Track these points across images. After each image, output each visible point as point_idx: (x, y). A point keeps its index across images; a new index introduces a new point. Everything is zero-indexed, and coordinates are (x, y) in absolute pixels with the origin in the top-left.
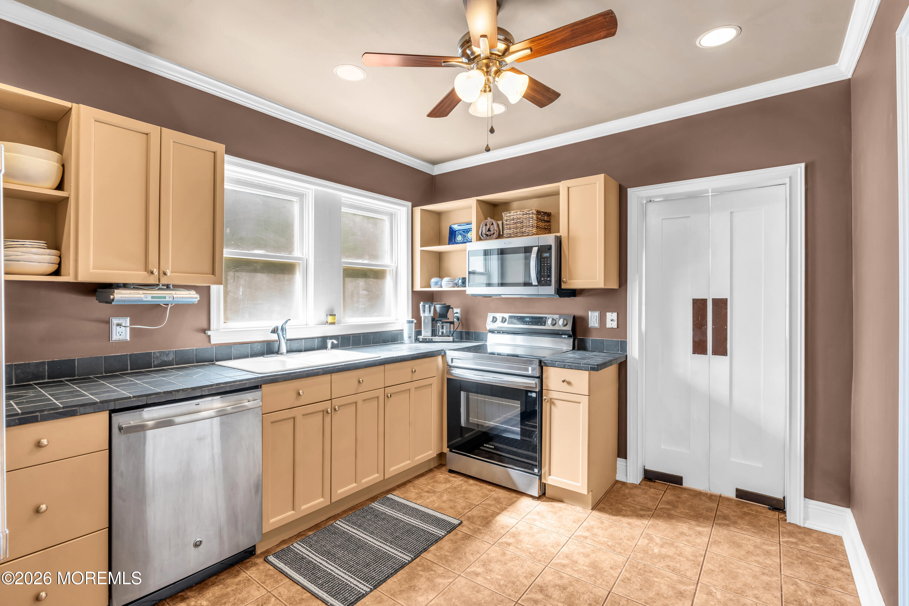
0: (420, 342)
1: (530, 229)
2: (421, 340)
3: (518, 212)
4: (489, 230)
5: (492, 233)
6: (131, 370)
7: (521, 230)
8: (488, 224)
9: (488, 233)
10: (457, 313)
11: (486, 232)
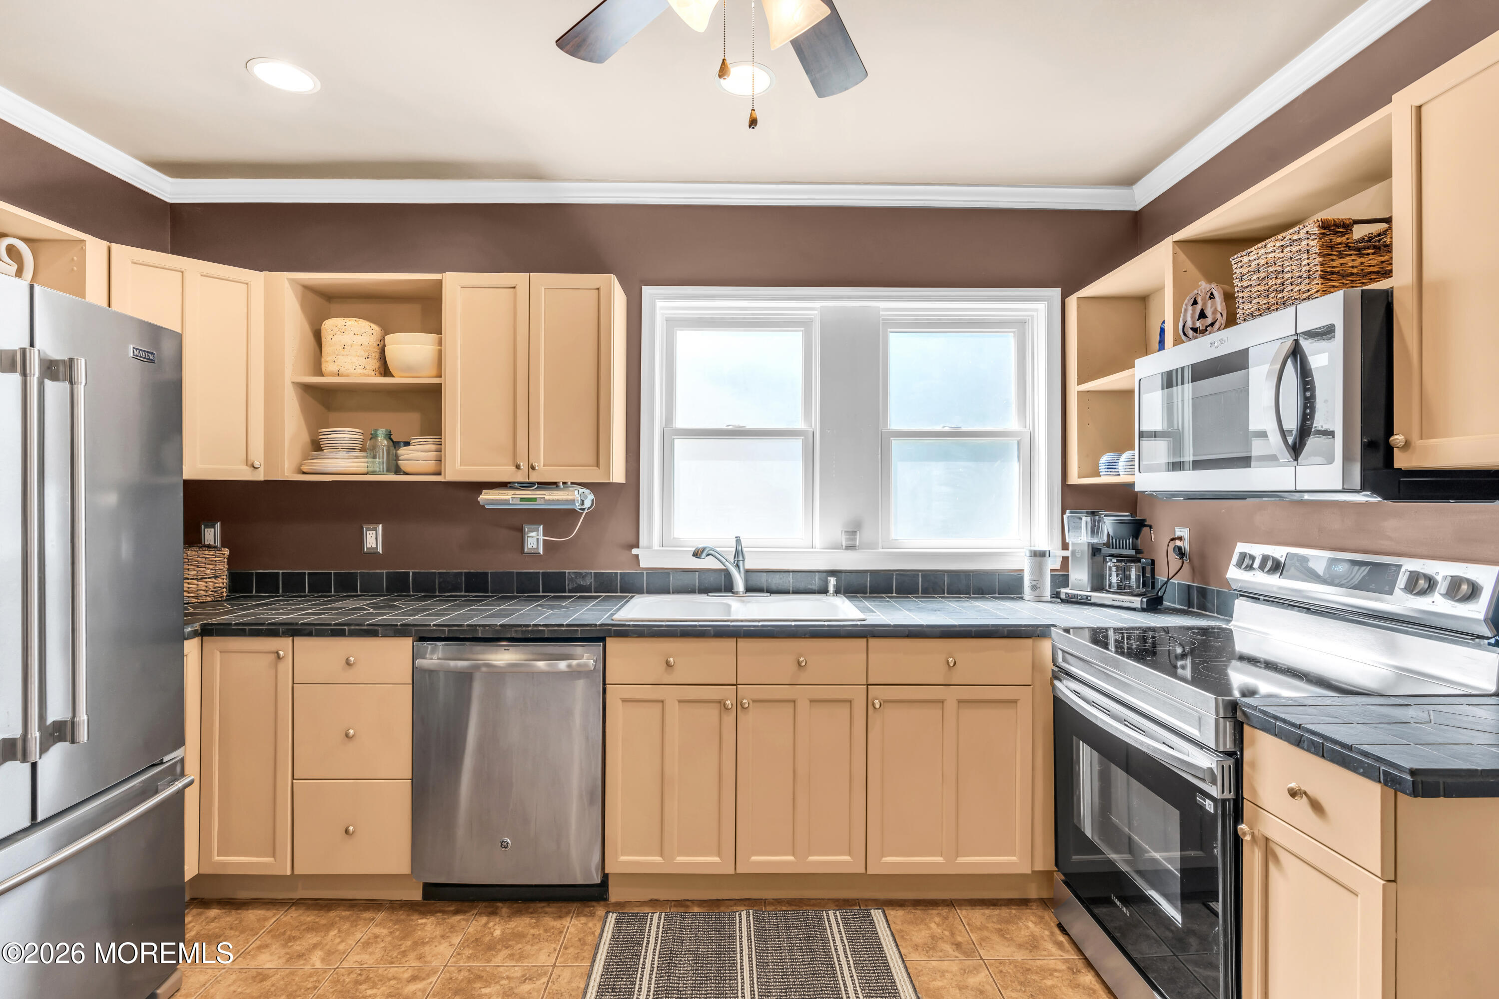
0: (1063, 601)
1: (1301, 287)
2: (1063, 596)
3: (1268, 246)
4: (1202, 315)
5: (1209, 321)
6: (543, 593)
7: (1280, 296)
8: (1199, 301)
9: (1198, 324)
10: (1180, 538)
11: (1194, 323)
